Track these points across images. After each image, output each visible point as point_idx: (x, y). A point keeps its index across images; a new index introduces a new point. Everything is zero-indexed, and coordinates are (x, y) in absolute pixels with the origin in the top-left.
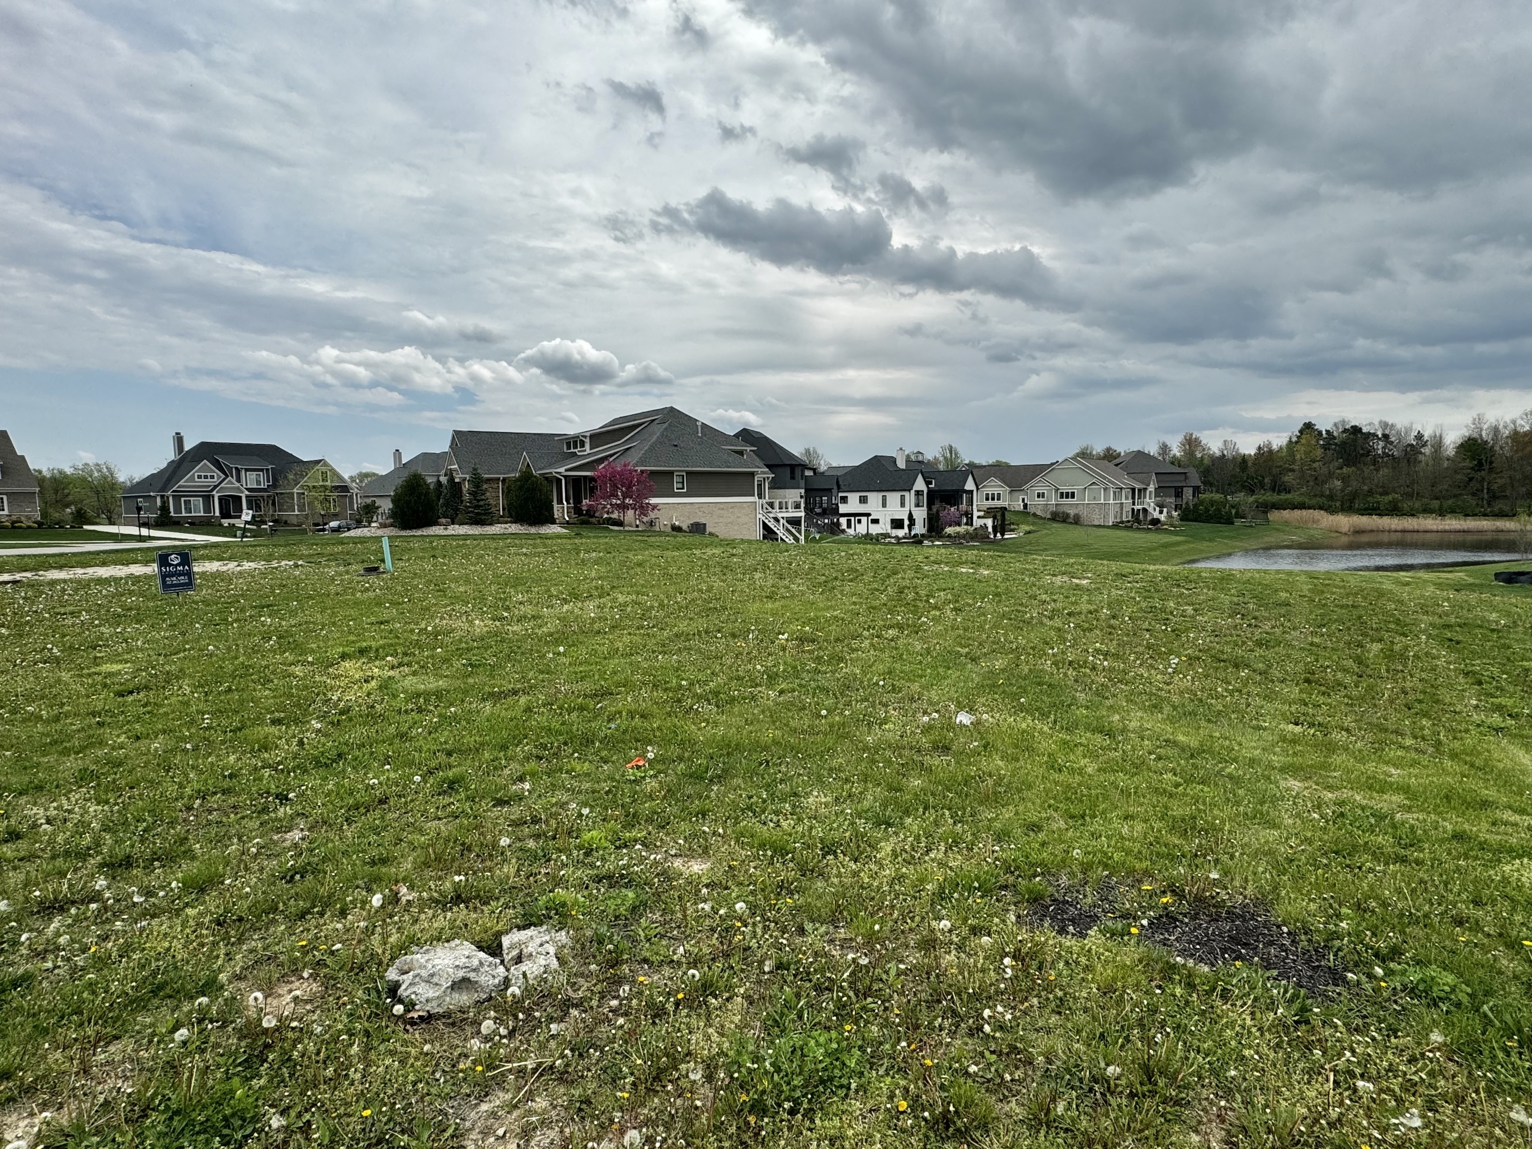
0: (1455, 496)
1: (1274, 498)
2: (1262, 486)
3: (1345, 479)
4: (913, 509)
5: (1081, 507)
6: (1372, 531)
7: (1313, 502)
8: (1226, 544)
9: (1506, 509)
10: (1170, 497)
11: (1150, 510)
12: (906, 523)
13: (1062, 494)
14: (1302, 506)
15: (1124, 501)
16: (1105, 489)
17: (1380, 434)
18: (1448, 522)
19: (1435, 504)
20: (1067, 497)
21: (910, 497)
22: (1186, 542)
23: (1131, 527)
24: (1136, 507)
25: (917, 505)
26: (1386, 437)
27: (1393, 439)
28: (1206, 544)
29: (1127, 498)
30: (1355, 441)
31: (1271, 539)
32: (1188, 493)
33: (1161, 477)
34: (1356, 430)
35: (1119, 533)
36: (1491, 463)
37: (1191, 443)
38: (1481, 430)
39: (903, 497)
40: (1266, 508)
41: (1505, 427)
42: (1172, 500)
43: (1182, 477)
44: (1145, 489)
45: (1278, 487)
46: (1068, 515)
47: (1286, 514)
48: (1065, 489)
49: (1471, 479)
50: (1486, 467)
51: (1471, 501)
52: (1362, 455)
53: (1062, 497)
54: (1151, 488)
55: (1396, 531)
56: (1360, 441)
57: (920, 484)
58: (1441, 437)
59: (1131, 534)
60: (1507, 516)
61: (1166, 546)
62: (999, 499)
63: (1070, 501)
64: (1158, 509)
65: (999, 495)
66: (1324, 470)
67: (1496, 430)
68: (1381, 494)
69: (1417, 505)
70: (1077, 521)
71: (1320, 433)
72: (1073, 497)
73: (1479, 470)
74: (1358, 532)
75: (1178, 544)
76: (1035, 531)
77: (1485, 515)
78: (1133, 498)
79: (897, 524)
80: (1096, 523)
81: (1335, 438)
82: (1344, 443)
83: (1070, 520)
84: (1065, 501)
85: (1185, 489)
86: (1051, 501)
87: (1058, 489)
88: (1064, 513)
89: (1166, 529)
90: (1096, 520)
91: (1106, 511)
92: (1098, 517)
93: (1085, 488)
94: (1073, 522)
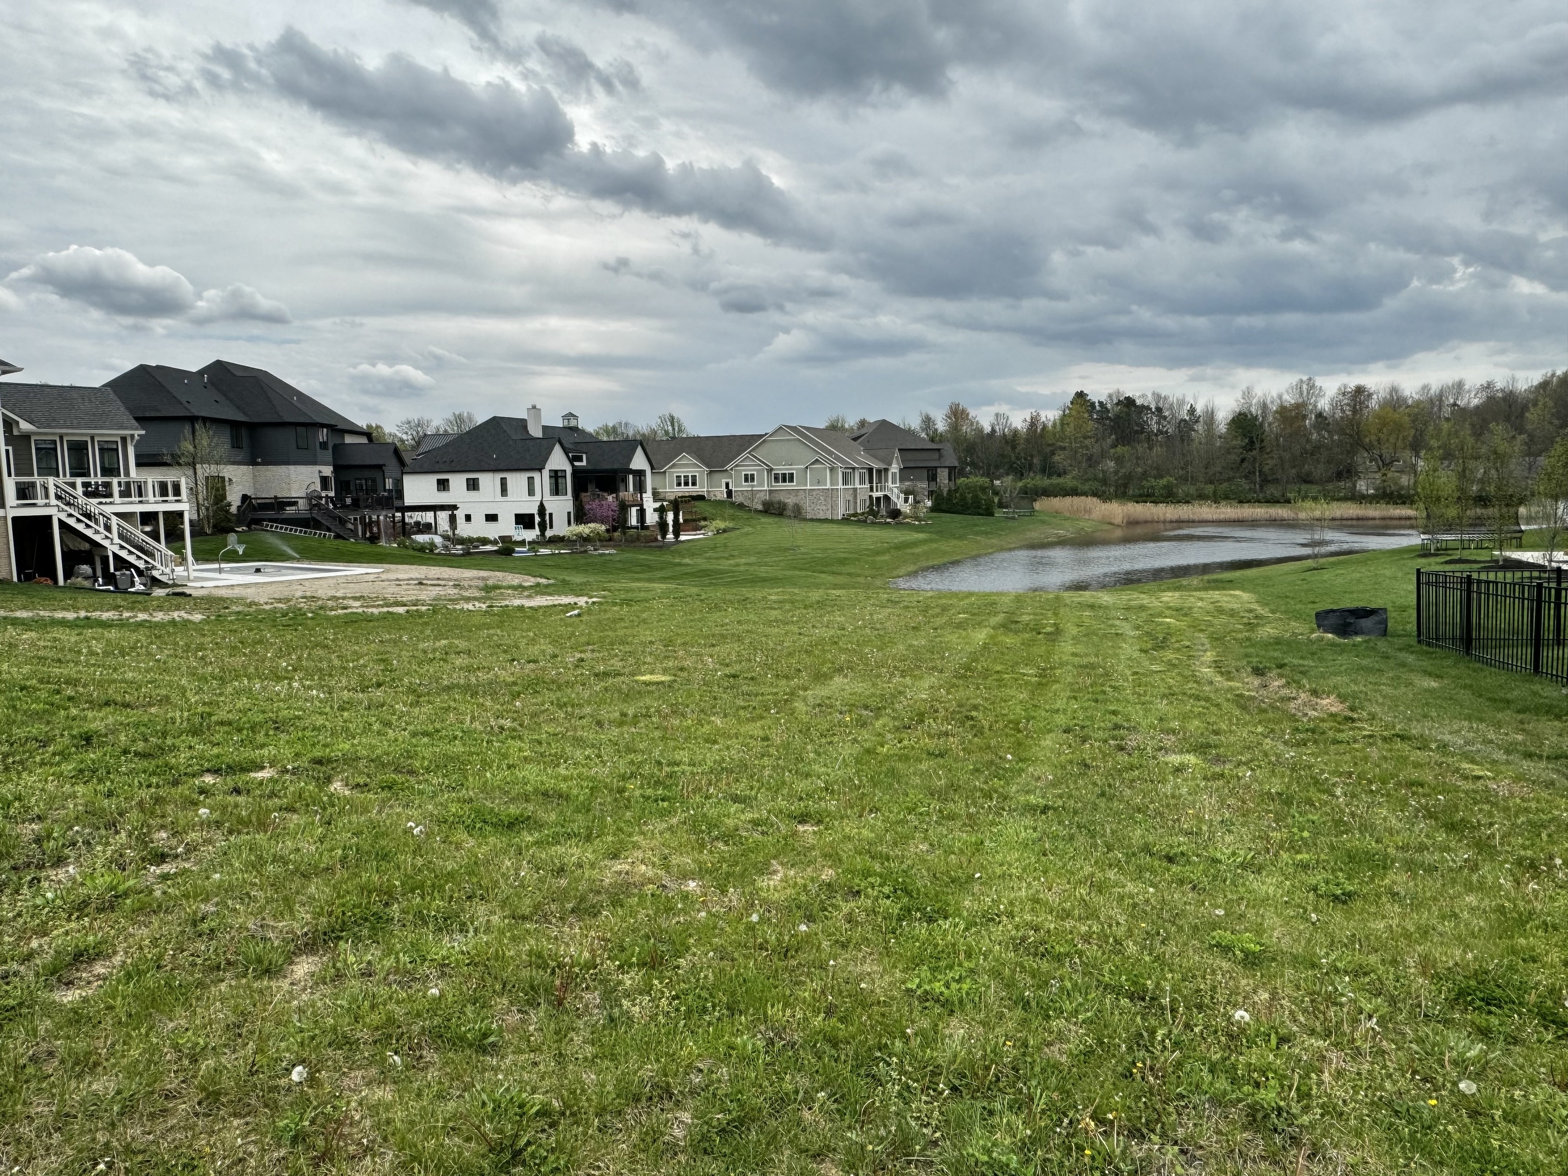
0: (1229, 479)
1: (1046, 482)
2: (1031, 467)
3: (1119, 460)
5: (802, 495)
6: (1146, 522)
7: (1086, 487)
8: (977, 542)
9: (1277, 494)
10: (920, 480)
11: (894, 498)
12: (537, 519)
13: (777, 476)
14: (1074, 492)
15: (858, 486)
16: (832, 469)
17: (1153, 406)
18: (1223, 510)
19: (1210, 489)
20: (784, 481)
21: (543, 481)
22: (931, 541)
23: (865, 521)
24: (875, 494)
25: (555, 493)
26: (1159, 410)
27: (1167, 414)
28: (953, 542)
29: (862, 482)
30: (1128, 414)
31: (1034, 535)
32: (943, 476)
33: (910, 455)
34: (1129, 402)
35: (848, 530)
36: (1262, 441)
37: (957, 414)
38: (1251, 405)
39: (531, 480)
40: (1032, 493)
41: (1272, 402)
42: (924, 485)
43: (936, 455)
44: (886, 470)
45: (1048, 469)
46: (785, 505)
47: (1056, 503)
48: (781, 469)
49: (1243, 460)
50: (1257, 445)
51: (1244, 484)
52: (1137, 432)
53: (777, 480)
54: (895, 468)
55: (1171, 522)
56: (1134, 416)
57: (558, 460)
58: (1213, 412)
59: (860, 531)
60: (1278, 502)
61: (899, 547)
62: (694, 484)
63: (787, 486)
64: (902, 496)
65: (694, 477)
66: (1096, 449)
67: (1264, 406)
68: (1155, 478)
69: (1192, 490)
70: (798, 514)
71: (1093, 404)
72: (791, 480)
73: (1251, 450)
74: (1132, 523)
75: (915, 544)
76: (733, 529)
77: (1259, 502)
78: (871, 482)
79: (524, 520)
80: (821, 516)
81: (1108, 411)
82: (1117, 417)
83: (788, 513)
84: (781, 486)
85: (939, 470)
86: (763, 486)
87: (772, 470)
88: (779, 502)
89: (908, 523)
90: (821, 512)
91: (833, 499)
92: (824, 508)
93: (807, 468)
94: (793, 515)
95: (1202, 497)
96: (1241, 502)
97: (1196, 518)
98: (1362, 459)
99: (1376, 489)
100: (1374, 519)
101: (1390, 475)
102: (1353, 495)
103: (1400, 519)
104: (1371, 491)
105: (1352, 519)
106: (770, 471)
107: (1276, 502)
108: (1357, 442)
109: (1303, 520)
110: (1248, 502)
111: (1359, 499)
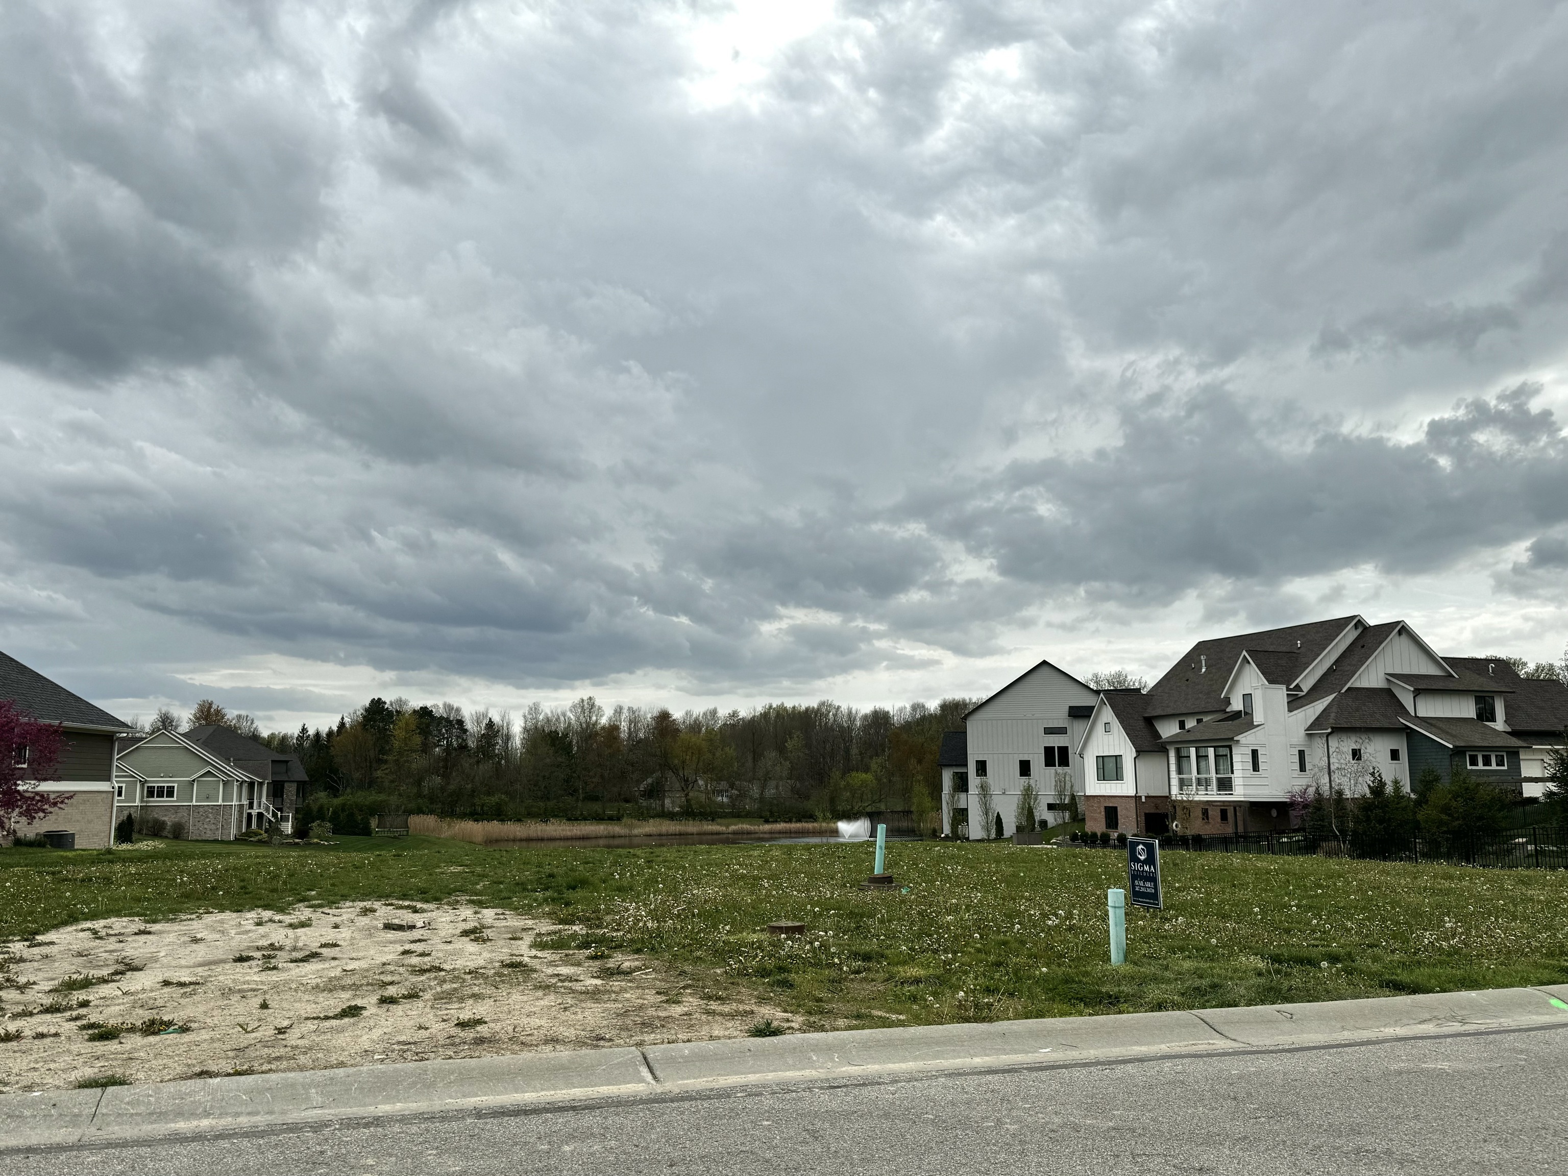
5: (183, 813)
7: (413, 805)
11: (270, 816)
13: (151, 789)
16: (225, 783)
17: (450, 718)
20: (160, 795)
23: (270, 842)
24: (252, 811)
26: (458, 721)
27: (467, 727)
29: (246, 797)
30: (426, 726)
32: (290, 792)
34: (427, 712)
43: (286, 768)
46: (164, 823)
48: (156, 782)
53: (151, 795)
56: (432, 728)
63: (165, 801)
66: (424, 763)
68: (486, 794)
70: (178, 833)
72: (171, 795)
77: (586, 818)
80: (209, 836)
83: (167, 833)
84: (155, 801)
85: (286, 785)
86: (131, 799)
87: (147, 782)
88: (155, 820)
89: (318, 843)
90: (208, 832)
91: (225, 817)
92: (213, 827)
93: (194, 781)
94: (170, 836)
95: (531, 815)
96: (569, 819)
98: (672, 781)
99: (680, 807)
101: (691, 794)
102: (664, 812)
103: (712, 834)
104: (677, 809)
106: (143, 784)
107: (603, 819)
108: (666, 764)
109: (637, 836)
110: (577, 819)
111: (671, 816)
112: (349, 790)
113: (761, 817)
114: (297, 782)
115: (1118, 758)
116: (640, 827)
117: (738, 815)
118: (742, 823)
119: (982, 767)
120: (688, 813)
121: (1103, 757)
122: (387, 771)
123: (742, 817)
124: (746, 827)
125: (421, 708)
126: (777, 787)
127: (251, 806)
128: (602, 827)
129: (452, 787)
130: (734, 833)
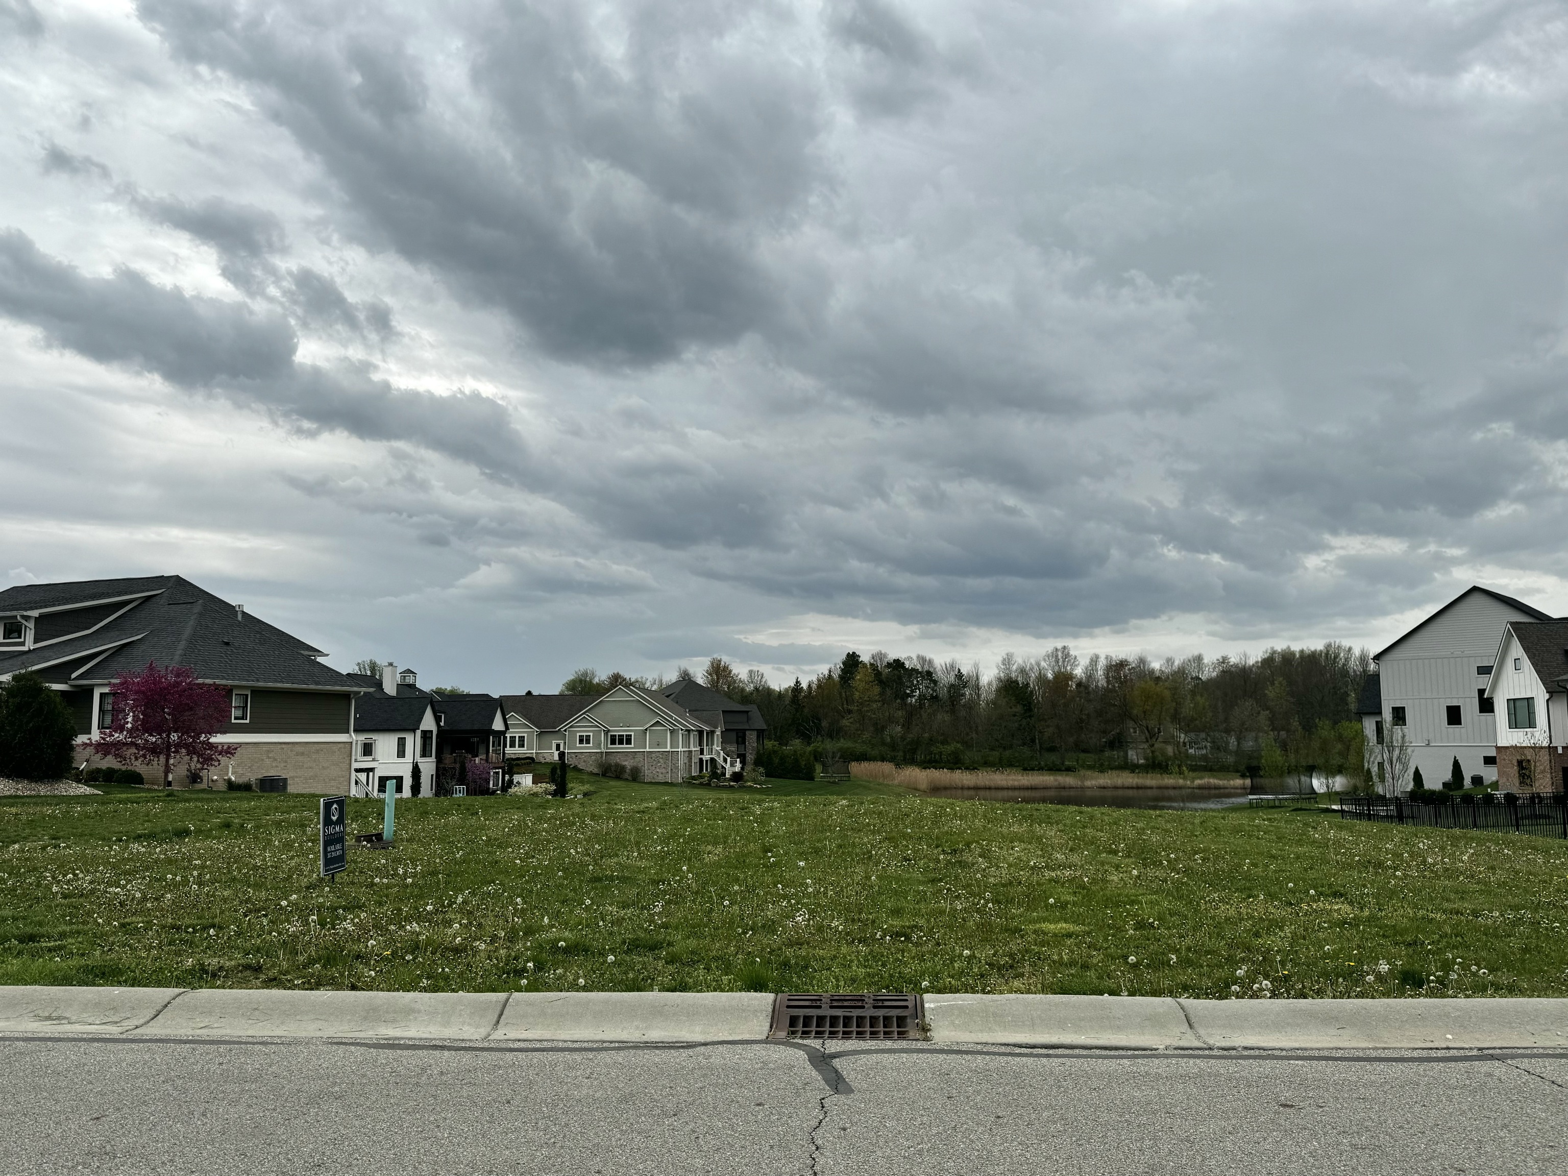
0: (1011, 746)
2: (818, 731)
3: (903, 724)
4: (419, 759)
5: (639, 758)
7: (876, 751)
9: (1057, 762)
10: (734, 742)
11: (720, 761)
12: (409, 782)
13: (613, 737)
14: (864, 757)
15: (693, 749)
16: (672, 732)
17: (920, 669)
19: (993, 756)
20: (621, 742)
21: (413, 742)
23: (700, 784)
24: (705, 757)
25: (424, 754)
26: (927, 673)
27: (936, 678)
29: (695, 745)
32: (749, 739)
34: (898, 665)
37: (719, 671)
38: (1012, 671)
39: (402, 743)
41: (1032, 669)
43: (744, 718)
44: (712, 732)
46: (623, 768)
48: (617, 731)
49: (1021, 728)
51: (1025, 753)
53: (613, 742)
57: (428, 722)
58: (978, 676)
62: (522, 746)
63: (624, 748)
65: (522, 739)
66: (883, 713)
67: (1022, 671)
68: (942, 743)
70: (635, 776)
72: (629, 742)
73: (1027, 717)
77: (1043, 769)
78: (701, 744)
80: (661, 779)
81: (881, 672)
82: (891, 679)
83: (626, 776)
84: (618, 748)
85: (747, 733)
86: (598, 746)
87: (609, 731)
88: (617, 765)
89: (751, 786)
90: (660, 775)
91: (673, 762)
92: (664, 771)
93: (646, 730)
94: (630, 778)
95: (987, 764)
96: (1025, 769)
97: (992, 784)
98: (1133, 731)
99: (1146, 759)
100: (1151, 788)
101: (1156, 746)
102: (1126, 763)
104: (1142, 761)
105: (1132, 788)
106: (607, 732)
107: (1059, 770)
108: (1125, 714)
109: (1089, 788)
110: (1033, 769)
111: (1133, 768)
112: (820, 738)
113: (1237, 771)
114: (757, 730)
115: (1529, 701)
116: (1092, 778)
117: (1209, 767)
118: (1209, 778)
119: (1399, 715)
120: (1156, 765)
121: (1514, 700)
122: (850, 720)
123: (1215, 771)
124: (1214, 781)
125: (894, 660)
126: (1256, 739)
127: (702, 752)
128: (1052, 778)
129: (910, 736)
130: (1200, 787)
